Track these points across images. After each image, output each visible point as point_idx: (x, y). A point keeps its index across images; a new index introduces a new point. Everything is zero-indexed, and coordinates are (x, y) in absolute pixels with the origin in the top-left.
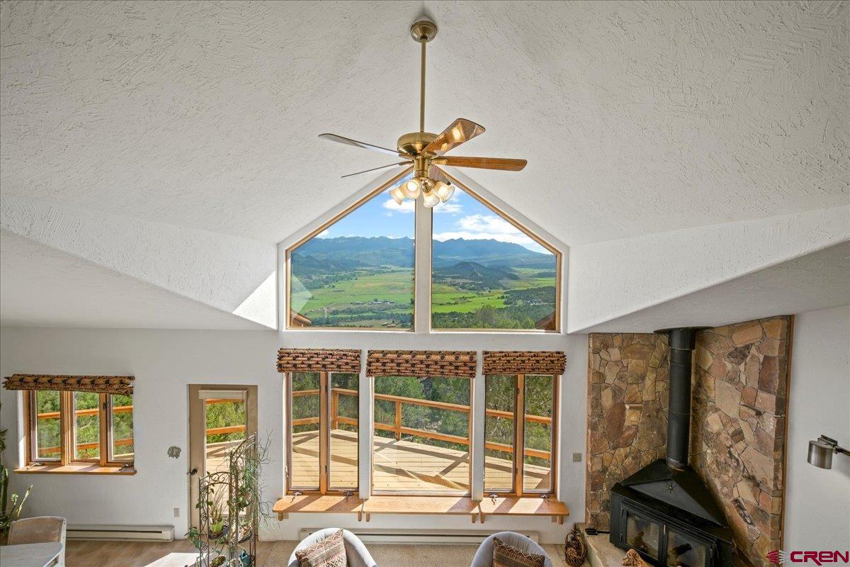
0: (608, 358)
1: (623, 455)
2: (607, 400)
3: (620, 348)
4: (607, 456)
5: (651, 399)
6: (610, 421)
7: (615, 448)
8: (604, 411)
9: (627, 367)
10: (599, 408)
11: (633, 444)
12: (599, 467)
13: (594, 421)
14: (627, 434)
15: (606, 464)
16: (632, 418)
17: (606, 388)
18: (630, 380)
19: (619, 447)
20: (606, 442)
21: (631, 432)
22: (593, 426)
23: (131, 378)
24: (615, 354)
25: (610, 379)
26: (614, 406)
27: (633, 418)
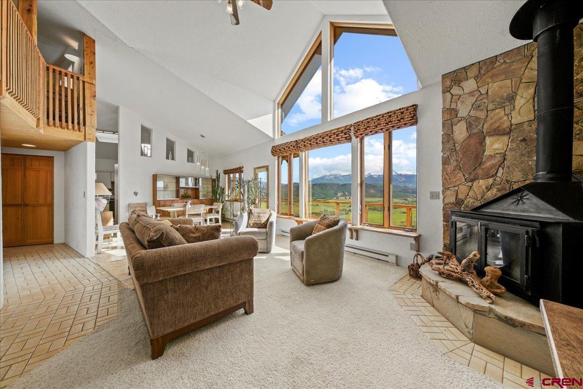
0: (461, 92)
1: (484, 187)
2: (460, 132)
3: (476, 78)
4: (463, 189)
5: (526, 119)
6: (464, 154)
7: (472, 181)
8: (457, 145)
9: (487, 93)
10: (451, 142)
11: (499, 174)
12: (452, 199)
13: (446, 155)
14: (488, 164)
15: (461, 196)
16: (494, 145)
17: (459, 121)
18: (491, 107)
19: (478, 179)
20: (460, 175)
21: (493, 162)
22: (445, 162)
23: (243, 167)
24: (470, 85)
25: (463, 112)
26: (470, 136)
27: (496, 146)
